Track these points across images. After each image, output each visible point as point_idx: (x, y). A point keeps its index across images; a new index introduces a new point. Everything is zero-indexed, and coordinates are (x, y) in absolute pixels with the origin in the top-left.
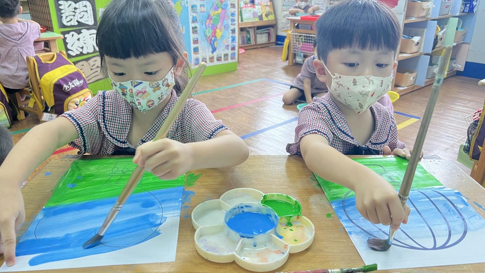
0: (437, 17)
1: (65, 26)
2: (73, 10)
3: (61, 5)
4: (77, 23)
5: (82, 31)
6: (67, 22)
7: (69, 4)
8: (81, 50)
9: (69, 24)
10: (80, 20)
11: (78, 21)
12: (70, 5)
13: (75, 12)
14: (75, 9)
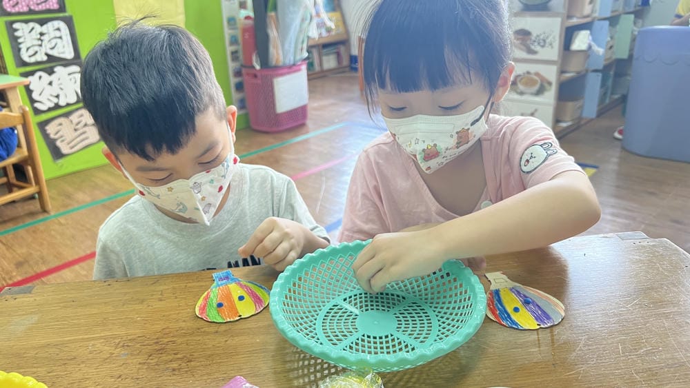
0: (608, 15)
1: (25, 64)
2: (39, 36)
3: (16, 30)
4: (45, 58)
5: (56, 69)
6: (30, 56)
7: (30, 28)
8: (55, 100)
9: (33, 60)
10: (51, 52)
11: (47, 55)
12: (33, 29)
13: (42, 41)
14: (42, 34)
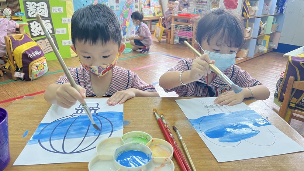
0: (261, 16)
1: (30, 18)
2: (35, 7)
3: (27, 4)
8: (40, 33)
9: (32, 16)
10: (39, 14)
12: (34, 4)
13: (36, 9)
